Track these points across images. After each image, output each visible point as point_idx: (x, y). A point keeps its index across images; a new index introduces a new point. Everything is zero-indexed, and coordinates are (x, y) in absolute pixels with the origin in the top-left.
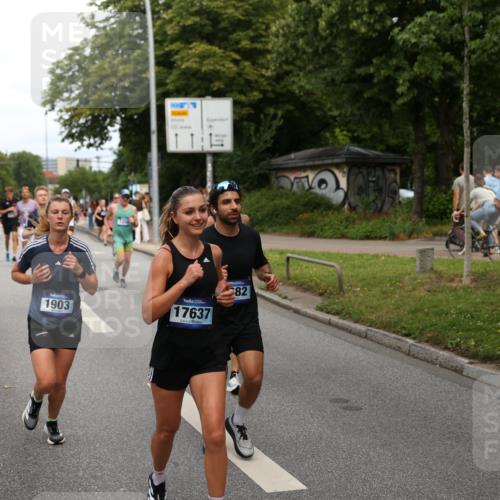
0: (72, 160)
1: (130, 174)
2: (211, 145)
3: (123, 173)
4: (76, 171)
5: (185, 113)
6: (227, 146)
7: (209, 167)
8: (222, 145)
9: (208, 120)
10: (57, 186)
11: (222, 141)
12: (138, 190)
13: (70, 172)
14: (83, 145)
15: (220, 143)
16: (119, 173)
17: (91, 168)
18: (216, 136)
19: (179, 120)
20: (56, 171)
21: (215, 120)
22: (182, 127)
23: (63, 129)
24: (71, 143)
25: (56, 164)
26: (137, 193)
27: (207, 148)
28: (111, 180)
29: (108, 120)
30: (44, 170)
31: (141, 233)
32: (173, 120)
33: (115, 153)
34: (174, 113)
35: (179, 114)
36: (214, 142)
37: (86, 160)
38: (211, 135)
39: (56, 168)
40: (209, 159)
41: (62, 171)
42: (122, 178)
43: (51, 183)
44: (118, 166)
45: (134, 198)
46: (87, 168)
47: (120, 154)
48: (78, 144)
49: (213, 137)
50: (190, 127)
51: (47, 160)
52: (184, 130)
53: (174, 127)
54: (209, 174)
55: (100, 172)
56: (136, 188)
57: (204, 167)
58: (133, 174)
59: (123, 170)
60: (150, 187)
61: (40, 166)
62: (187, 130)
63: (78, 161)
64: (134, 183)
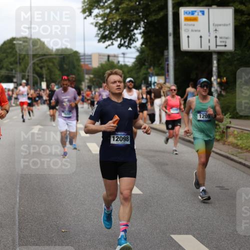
0: (104, 55)
1: (150, 68)
2: (216, 46)
3: (144, 67)
4: (107, 65)
5: (195, 19)
6: (230, 46)
7: (215, 63)
8: (225, 46)
9: (213, 25)
10: (92, 76)
11: (226, 42)
12: (156, 81)
13: (102, 65)
14: (112, 44)
15: (224, 44)
16: (141, 67)
17: (119, 62)
18: (221, 38)
19: (190, 25)
20: (91, 64)
21: (220, 25)
22: (192, 31)
23: (99, 32)
24: (104, 42)
25: (91, 59)
26: (155, 83)
27: (213, 48)
28: (134, 72)
29: (134, 24)
30: (82, 63)
31: (160, 116)
32: (185, 25)
33: (138, 50)
34: (186, 19)
35: (190, 20)
36: (219, 43)
37: (115, 56)
38: (216, 37)
39: (91, 61)
40: (215, 56)
41: (95, 64)
42: (143, 71)
43: (87, 74)
44: (141, 61)
45: (153, 87)
46: (116, 62)
47: (141, 51)
48: (109, 42)
49: (218, 39)
50: (199, 31)
51: (84, 55)
52: (194, 33)
53: (186, 30)
54: (215, 69)
55: (126, 66)
56: (154, 79)
57: (211, 63)
58: (152, 68)
59: (144, 65)
60: (166, 79)
61: (79, 60)
62: (197, 33)
63: (109, 56)
64: (153, 75)
